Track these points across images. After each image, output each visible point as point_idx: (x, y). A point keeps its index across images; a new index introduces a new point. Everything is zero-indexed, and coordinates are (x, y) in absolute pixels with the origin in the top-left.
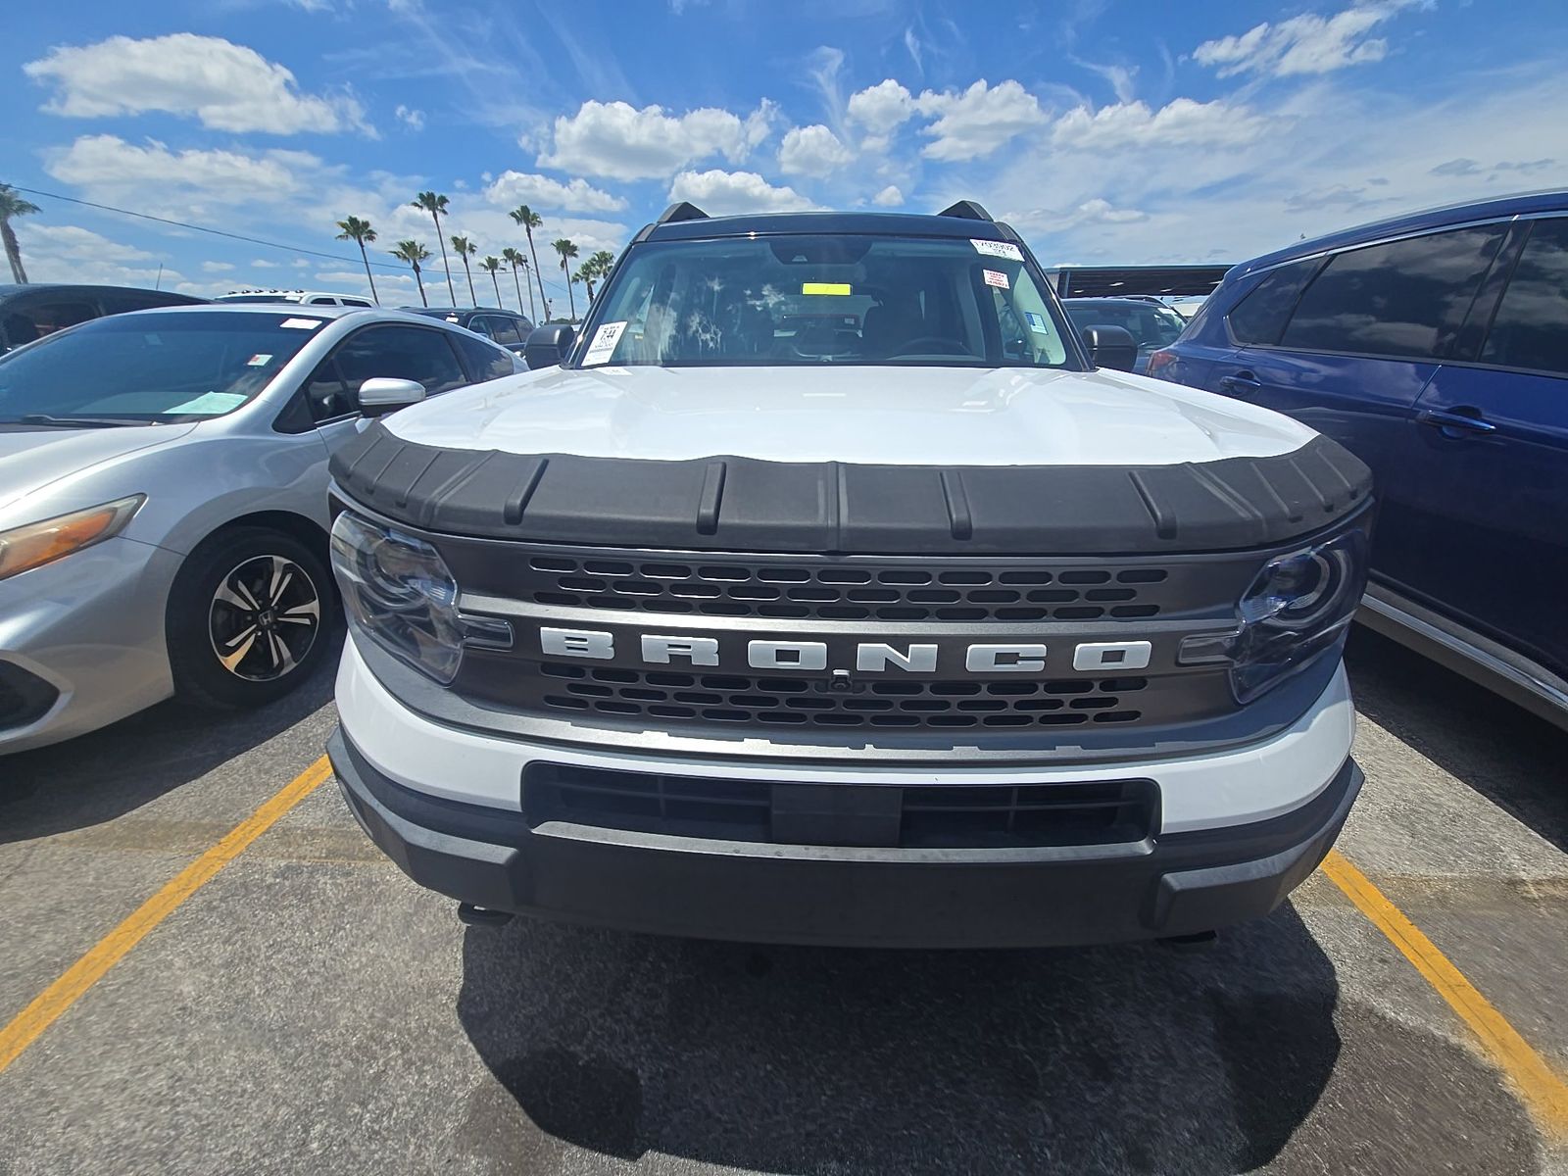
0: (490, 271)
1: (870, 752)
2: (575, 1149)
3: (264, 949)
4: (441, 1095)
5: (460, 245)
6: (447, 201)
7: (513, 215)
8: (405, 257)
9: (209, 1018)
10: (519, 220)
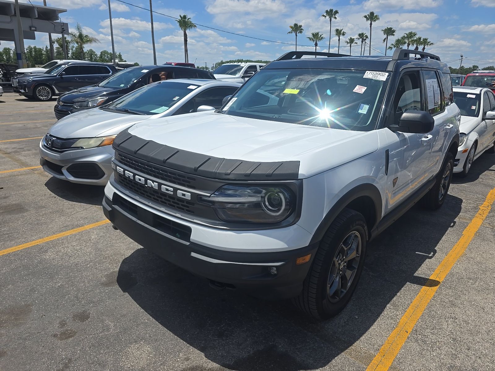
0: (349, 45)
1: (150, 204)
2: (118, 286)
3: (107, 236)
4: (109, 269)
5: (339, 33)
6: (338, 13)
7: (365, 17)
8: (313, 40)
9: (92, 242)
10: (367, 19)
